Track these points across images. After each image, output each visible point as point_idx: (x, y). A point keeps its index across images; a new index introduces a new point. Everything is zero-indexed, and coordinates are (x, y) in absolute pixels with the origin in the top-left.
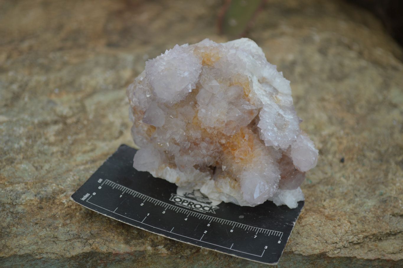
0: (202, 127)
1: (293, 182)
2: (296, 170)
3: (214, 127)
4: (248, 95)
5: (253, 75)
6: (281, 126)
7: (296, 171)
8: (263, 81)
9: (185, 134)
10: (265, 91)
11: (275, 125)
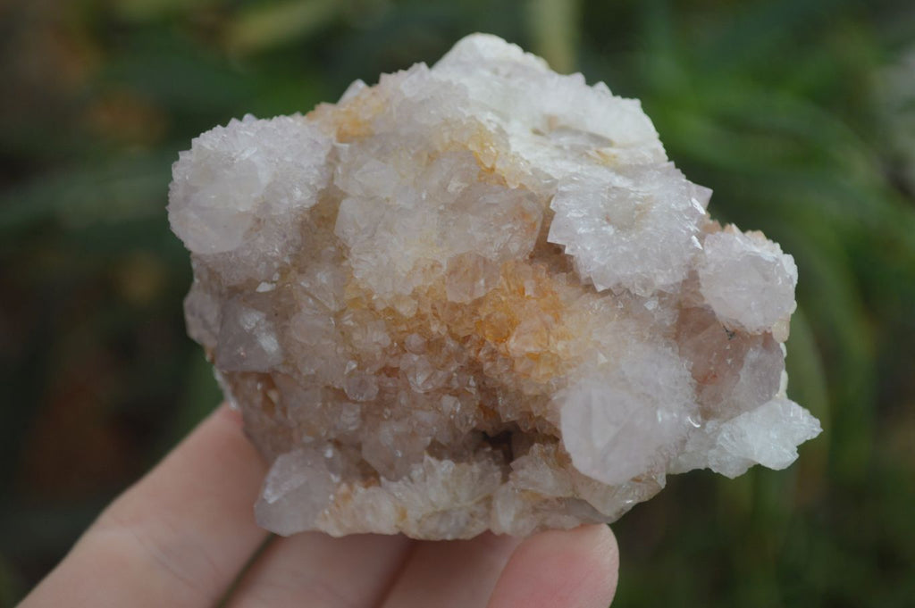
0: (380, 307)
1: (742, 380)
2: (732, 334)
3: (413, 292)
4: (493, 169)
5: (506, 119)
6: (626, 217)
7: (734, 339)
8: (549, 128)
9: (340, 350)
10: (559, 147)
11: (608, 220)
